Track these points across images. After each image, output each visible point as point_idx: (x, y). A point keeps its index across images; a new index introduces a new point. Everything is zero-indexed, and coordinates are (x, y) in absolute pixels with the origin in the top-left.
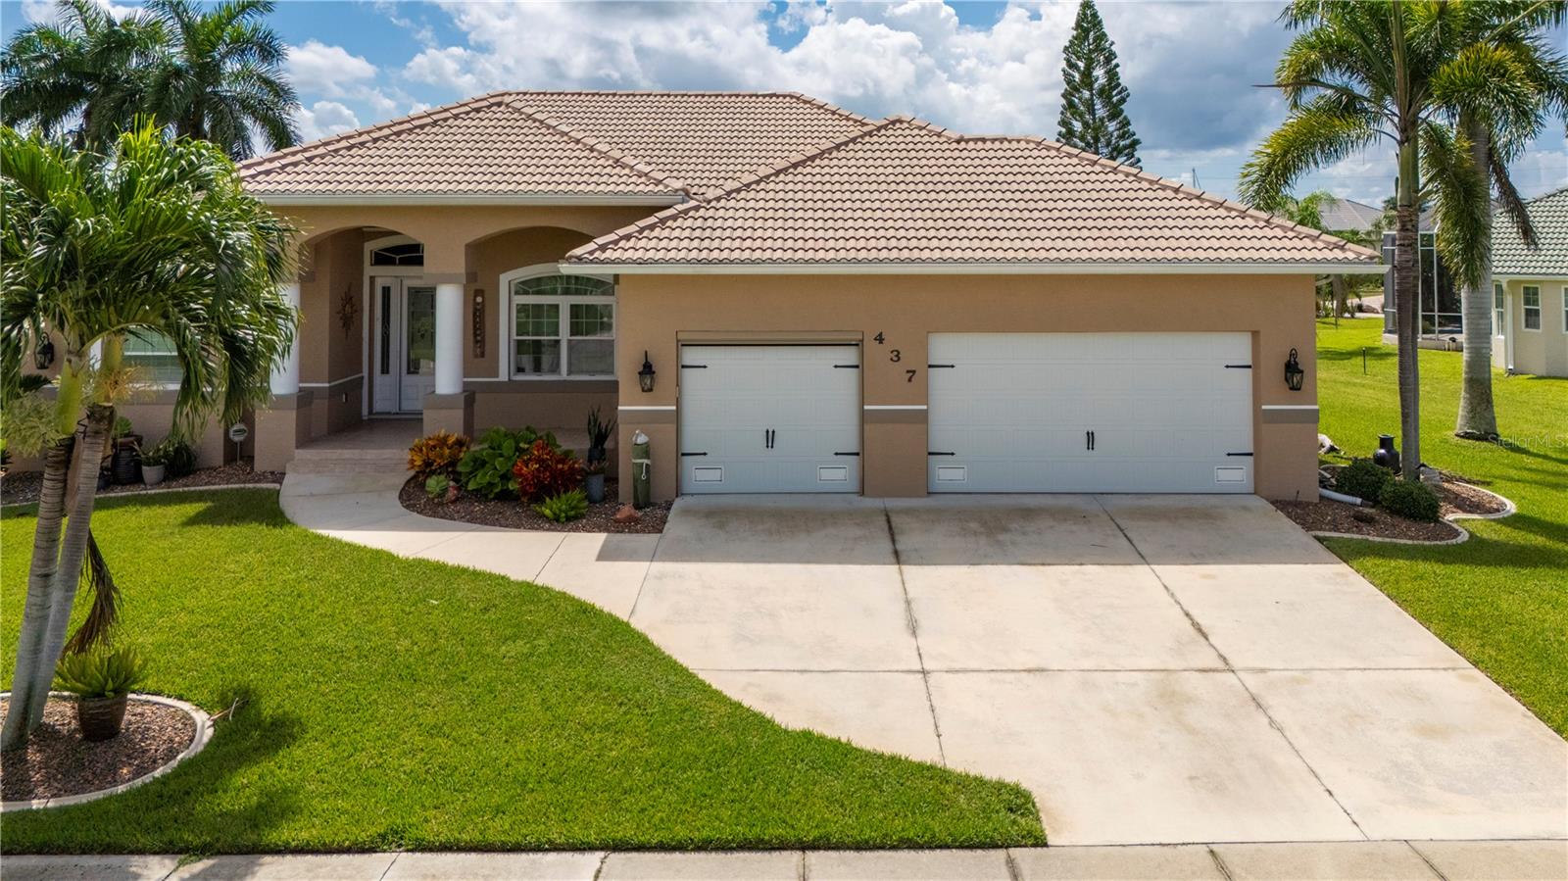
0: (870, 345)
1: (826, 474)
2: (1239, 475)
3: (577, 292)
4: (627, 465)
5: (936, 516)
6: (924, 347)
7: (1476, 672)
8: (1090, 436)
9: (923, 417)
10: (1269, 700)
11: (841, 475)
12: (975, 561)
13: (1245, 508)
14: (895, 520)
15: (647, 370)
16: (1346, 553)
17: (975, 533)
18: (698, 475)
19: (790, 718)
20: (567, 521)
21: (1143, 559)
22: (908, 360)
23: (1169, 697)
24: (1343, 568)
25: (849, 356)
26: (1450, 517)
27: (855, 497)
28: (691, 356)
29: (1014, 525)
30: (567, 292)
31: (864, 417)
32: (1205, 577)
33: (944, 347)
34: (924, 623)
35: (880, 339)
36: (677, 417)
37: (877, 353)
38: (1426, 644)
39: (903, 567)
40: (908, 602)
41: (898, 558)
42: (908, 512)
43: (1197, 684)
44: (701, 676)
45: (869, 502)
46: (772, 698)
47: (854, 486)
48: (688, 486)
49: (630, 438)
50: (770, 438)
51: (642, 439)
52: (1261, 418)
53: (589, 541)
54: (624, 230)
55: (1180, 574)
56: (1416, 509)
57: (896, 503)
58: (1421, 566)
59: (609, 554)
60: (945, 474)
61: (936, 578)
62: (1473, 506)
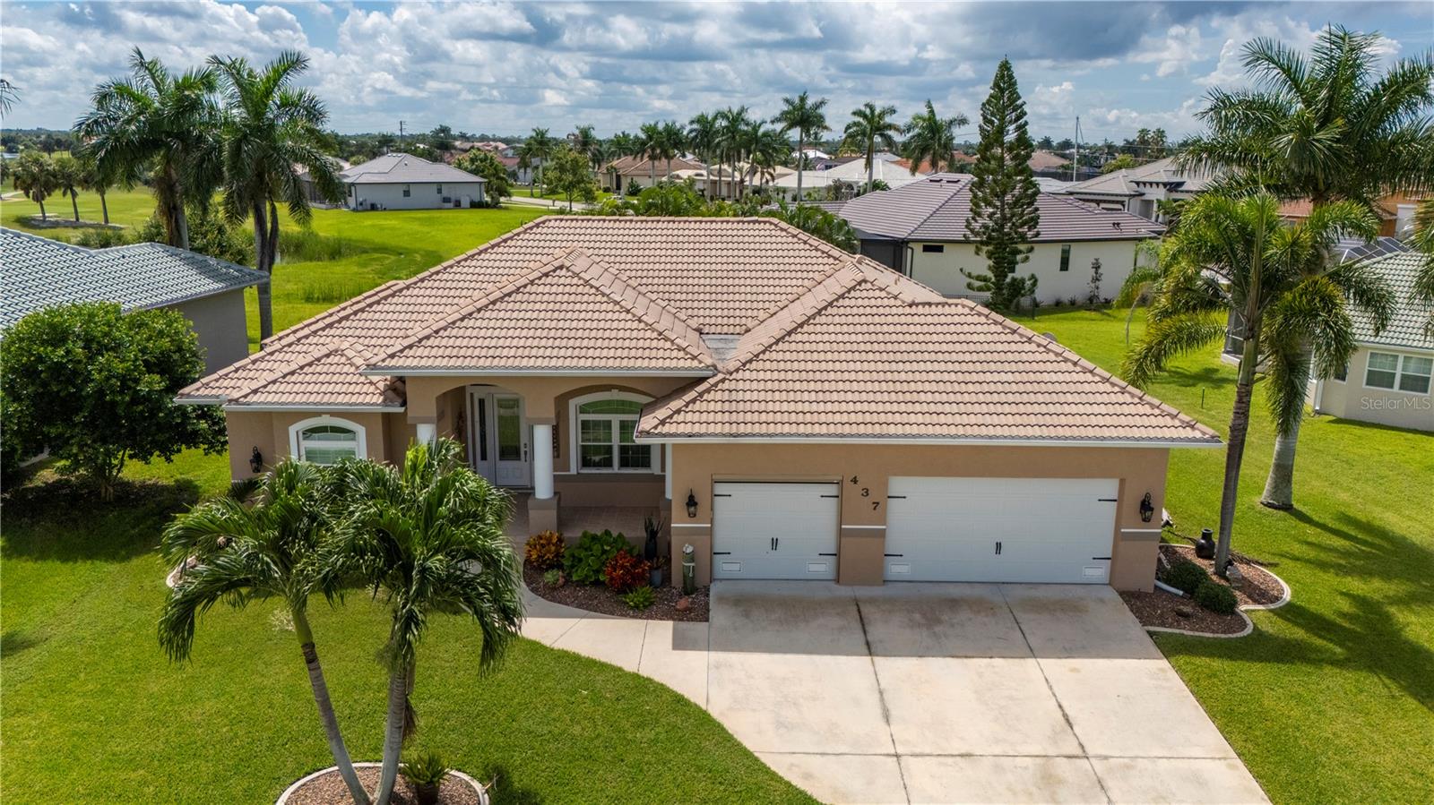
0: (848, 485)
1: (813, 568)
2: (1100, 572)
3: (624, 412)
4: (677, 565)
5: (891, 605)
6: (886, 485)
7: (1239, 763)
8: (999, 546)
9: (882, 534)
10: (1109, 783)
11: (824, 568)
13: (1102, 601)
14: (864, 610)
15: (691, 502)
16: (1170, 648)
17: (919, 625)
18: (723, 567)
20: (643, 610)
21: (1032, 653)
22: (874, 496)
23: (1047, 779)
24: (1164, 663)
25: (833, 490)
26: (1243, 607)
27: (833, 585)
28: (720, 489)
29: (945, 617)
30: (616, 412)
31: (841, 533)
32: (1074, 670)
33: (898, 485)
34: (894, 713)
35: (855, 481)
36: (710, 532)
37: (853, 491)
38: (1208, 736)
39: (876, 659)
40: (881, 693)
41: (870, 650)
42: (872, 601)
43: (1064, 768)
44: (764, 759)
45: (844, 591)
46: (808, 776)
47: (831, 574)
48: (718, 573)
49: (681, 548)
50: (775, 543)
51: (690, 550)
52: (1119, 537)
53: (663, 630)
54: (676, 404)
55: (1056, 667)
56: (1220, 606)
57: (862, 592)
58: (1216, 664)
59: (680, 643)
60: (896, 569)
61: (898, 670)
62: (1260, 595)
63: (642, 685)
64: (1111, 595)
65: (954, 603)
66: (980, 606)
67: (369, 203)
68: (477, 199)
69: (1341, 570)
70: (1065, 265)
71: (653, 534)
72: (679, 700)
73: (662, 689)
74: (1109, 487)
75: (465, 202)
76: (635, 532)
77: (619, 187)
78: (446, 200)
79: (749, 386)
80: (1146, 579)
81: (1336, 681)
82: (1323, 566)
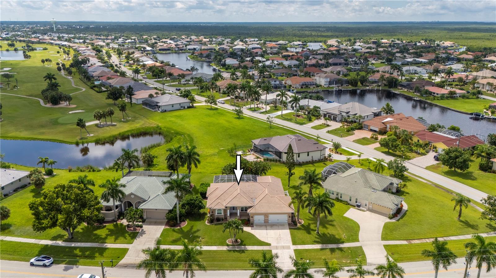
2: (287, 222)
4: (251, 222)
5: (269, 225)
8: (278, 220)
9: (268, 219)
10: (281, 239)
11: (263, 222)
12: (271, 230)
14: (266, 226)
15: (252, 217)
16: (290, 229)
17: (271, 227)
18: (255, 222)
19: (262, 240)
20: (248, 226)
21: (279, 229)
23: (277, 239)
25: (264, 216)
26: (298, 225)
28: (254, 216)
31: (265, 219)
32: (282, 231)
33: (269, 215)
34: (268, 235)
36: (254, 219)
37: (266, 216)
38: (290, 236)
40: (267, 233)
41: (266, 229)
43: (279, 238)
45: (265, 224)
49: (251, 221)
50: (259, 220)
53: (250, 228)
54: (251, 209)
55: (280, 231)
56: (296, 225)
57: (266, 224)
58: (293, 230)
59: (252, 229)
60: (269, 222)
61: (268, 231)
62: (300, 223)
63: (249, 233)
64: (287, 224)
65: (274, 225)
66: (276, 225)
67: (164, 109)
68: (188, 106)
69: (310, 220)
70: (308, 155)
71: (248, 219)
72: (252, 234)
73: (251, 233)
74: (287, 215)
75: (186, 107)
76: (246, 218)
77: (220, 90)
78: (182, 107)
79: (257, 207)
80: (290, 222)
81: (301, 231)
82: (308, 220)
